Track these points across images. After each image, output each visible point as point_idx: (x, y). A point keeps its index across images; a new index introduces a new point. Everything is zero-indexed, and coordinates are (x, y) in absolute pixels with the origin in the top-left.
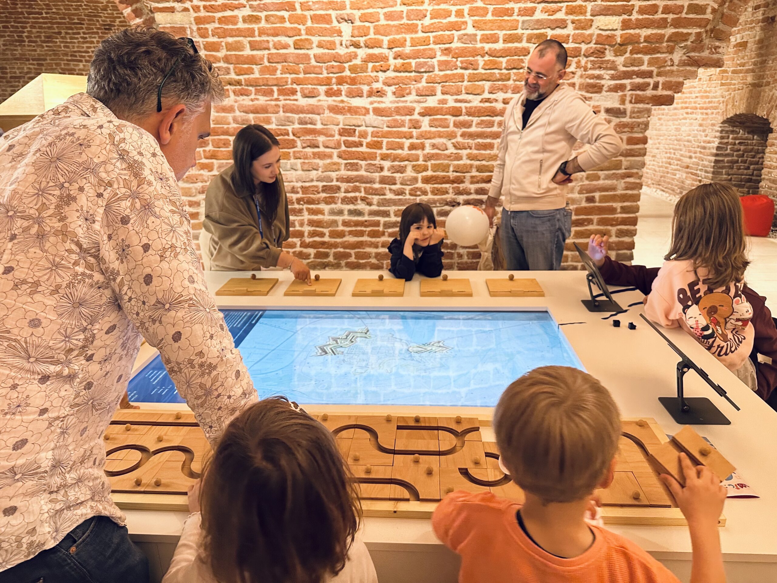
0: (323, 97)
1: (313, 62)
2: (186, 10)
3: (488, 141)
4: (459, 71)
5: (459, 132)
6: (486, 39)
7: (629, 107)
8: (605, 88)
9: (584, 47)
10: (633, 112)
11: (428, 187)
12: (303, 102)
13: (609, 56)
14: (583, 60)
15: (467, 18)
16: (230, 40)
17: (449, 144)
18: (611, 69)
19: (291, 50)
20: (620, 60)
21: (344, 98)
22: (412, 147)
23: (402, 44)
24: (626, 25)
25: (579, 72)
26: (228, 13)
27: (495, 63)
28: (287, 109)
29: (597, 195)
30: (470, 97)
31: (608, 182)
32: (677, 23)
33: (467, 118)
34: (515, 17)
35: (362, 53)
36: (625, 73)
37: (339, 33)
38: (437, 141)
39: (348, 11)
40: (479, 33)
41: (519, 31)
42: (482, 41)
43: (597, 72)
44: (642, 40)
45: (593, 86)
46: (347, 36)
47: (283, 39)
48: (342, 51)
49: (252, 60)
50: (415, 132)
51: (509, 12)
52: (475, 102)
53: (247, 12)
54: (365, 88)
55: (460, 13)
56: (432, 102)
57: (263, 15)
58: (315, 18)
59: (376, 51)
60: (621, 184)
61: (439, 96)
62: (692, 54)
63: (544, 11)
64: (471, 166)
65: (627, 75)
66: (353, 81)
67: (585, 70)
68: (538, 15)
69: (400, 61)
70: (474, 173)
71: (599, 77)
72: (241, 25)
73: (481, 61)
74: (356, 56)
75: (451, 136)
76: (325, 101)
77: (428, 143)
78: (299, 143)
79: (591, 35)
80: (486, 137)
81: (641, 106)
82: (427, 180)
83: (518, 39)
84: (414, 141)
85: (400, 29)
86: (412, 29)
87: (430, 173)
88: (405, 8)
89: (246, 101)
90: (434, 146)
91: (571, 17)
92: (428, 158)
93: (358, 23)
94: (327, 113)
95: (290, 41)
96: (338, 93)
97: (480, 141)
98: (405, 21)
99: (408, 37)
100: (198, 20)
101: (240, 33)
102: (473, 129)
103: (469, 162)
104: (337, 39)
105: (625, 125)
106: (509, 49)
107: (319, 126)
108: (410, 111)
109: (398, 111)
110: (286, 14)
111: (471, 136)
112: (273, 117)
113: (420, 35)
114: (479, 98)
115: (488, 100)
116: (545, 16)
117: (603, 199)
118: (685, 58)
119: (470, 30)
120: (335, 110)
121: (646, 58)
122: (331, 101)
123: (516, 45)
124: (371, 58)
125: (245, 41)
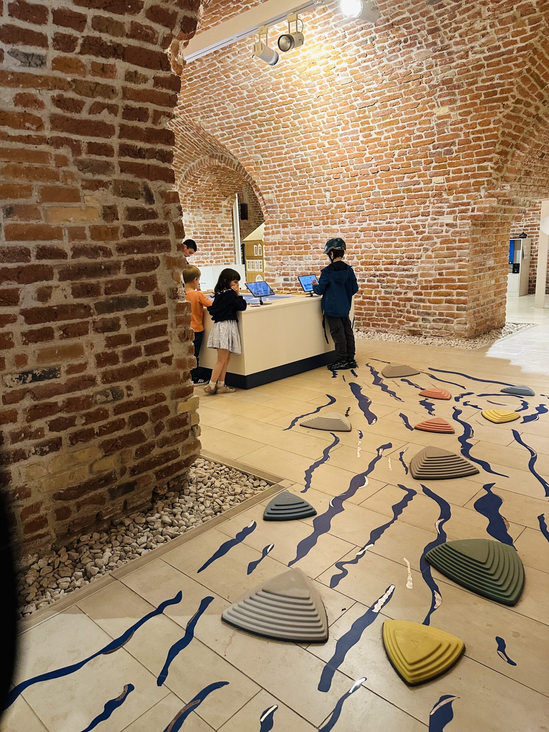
0: (321, 225)
1: (317, 210)
2: (272, 192)
3: (390, 243)
4: (375, 209)
5: (377, 239)
6: (384, 193)
7: (458, 222)
8: (445, 213)
9: (430, 192)
10: (460, 225)
11: (363, 267)
12: (314, 228)
13: (445, 196)
14: (432, 199)
15: (375, 185)
16: (287, 203)
17: (372, 246)
18: (446, 203)
19: (309, 206)
20: (451, 197)
21: (329, 225)
22: (356, 247)
23: (350, 199)
24: (448, 180)
25: (431, 205)
26: (286, 192)
27: (390, 204)
28: (309, 232)
29: (444, 271)
30: (381, 221)
31: (450, 264)
32: (474, 176)
33: (380, 232)
34: (395, 182)
35: (335, 204)
36: (454, 204)
37: (325, 197)
38: (367, 244)
39: (328, 187)
40: (381, 191)
41: (399, 188)
42: (383, 194)
43: (440, 205)
44: (458, 186)
45: (439, 212)
46: (328, 198)
47: (306, 201)
48: (327, 204)
49: (295, 211)
50: (357, 240)
51: (392, 180)
52: (384, 224)
53: (292, 191)
54: (337, 220)
55: (371, 183)
56: (365, 225)
57: (298, 191)
58: (317, 191)
59: (340, 203)
60: (457, 265)
61: (368, 222)
62: (490, 191)
63: (408, 177)
64: (382, 256)
65: (456, 205)
66: (332, 218)
67: (434, 204)
68: (406, 180)
69: (350, 207)
70: (384, 260)
71: (440, 207)
72: (291, 197)
73: (384, 204)
74: (332, 206)
75: (373, 241)
76: (322, 227)
77: (363, 245)
78: (312, 247)
79: (433, 187)
80: (389, 241)
81: (465, 221)
82: (362, 264)
83: (398, 192)
84: (357, 244)
85: (349, 192)
86: (353, 192)
87: (364, 260)
88: (349, 183)
89: (294, 229)
90: (366, 246)
91: (421, 179)
92: (363, 252)
93: (332, 191)
94: (323, 233)
95: (308, 202)
96: (327, 223)
97: (386, 243)
98: (350, 189)
99: (352, 195)
100: (277, 196)
101: (290, 200)
102: (383, 237)
103: (381, 254)
104: (325, 199)
105: (457, 232)
106: (395, 197)
107: (319, 239)
108: (355, 230)
109: (350, 230)
110: (305, 190)
111: (382, 241)
112: (303, 236)
113: (357, 194)
114: (385, 222)
115: (389, 223)
116: (409, 180)
117: (448, 274)
118: (486, 193)
119: (377, 190)
120: (325, 231)
121: (465, 195)
122: (324, 227)
123: (398, 195)
124: (338, 207)
125: (292, 203)
